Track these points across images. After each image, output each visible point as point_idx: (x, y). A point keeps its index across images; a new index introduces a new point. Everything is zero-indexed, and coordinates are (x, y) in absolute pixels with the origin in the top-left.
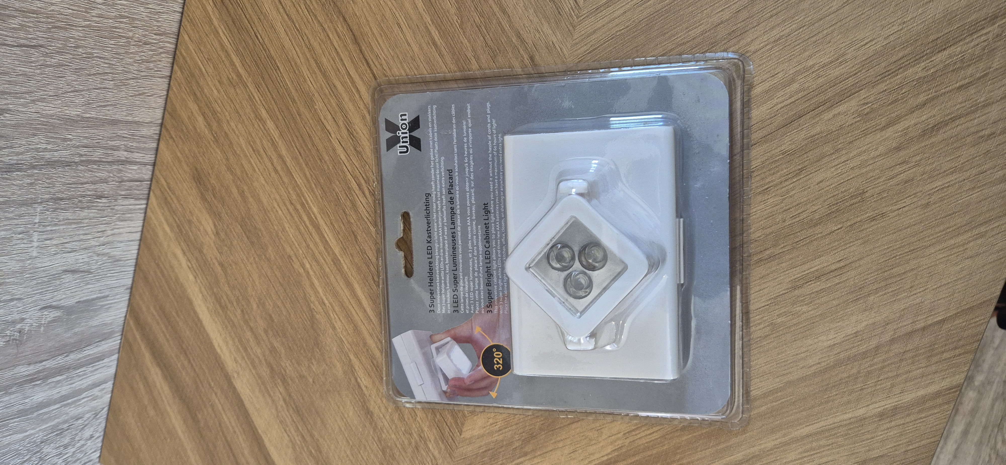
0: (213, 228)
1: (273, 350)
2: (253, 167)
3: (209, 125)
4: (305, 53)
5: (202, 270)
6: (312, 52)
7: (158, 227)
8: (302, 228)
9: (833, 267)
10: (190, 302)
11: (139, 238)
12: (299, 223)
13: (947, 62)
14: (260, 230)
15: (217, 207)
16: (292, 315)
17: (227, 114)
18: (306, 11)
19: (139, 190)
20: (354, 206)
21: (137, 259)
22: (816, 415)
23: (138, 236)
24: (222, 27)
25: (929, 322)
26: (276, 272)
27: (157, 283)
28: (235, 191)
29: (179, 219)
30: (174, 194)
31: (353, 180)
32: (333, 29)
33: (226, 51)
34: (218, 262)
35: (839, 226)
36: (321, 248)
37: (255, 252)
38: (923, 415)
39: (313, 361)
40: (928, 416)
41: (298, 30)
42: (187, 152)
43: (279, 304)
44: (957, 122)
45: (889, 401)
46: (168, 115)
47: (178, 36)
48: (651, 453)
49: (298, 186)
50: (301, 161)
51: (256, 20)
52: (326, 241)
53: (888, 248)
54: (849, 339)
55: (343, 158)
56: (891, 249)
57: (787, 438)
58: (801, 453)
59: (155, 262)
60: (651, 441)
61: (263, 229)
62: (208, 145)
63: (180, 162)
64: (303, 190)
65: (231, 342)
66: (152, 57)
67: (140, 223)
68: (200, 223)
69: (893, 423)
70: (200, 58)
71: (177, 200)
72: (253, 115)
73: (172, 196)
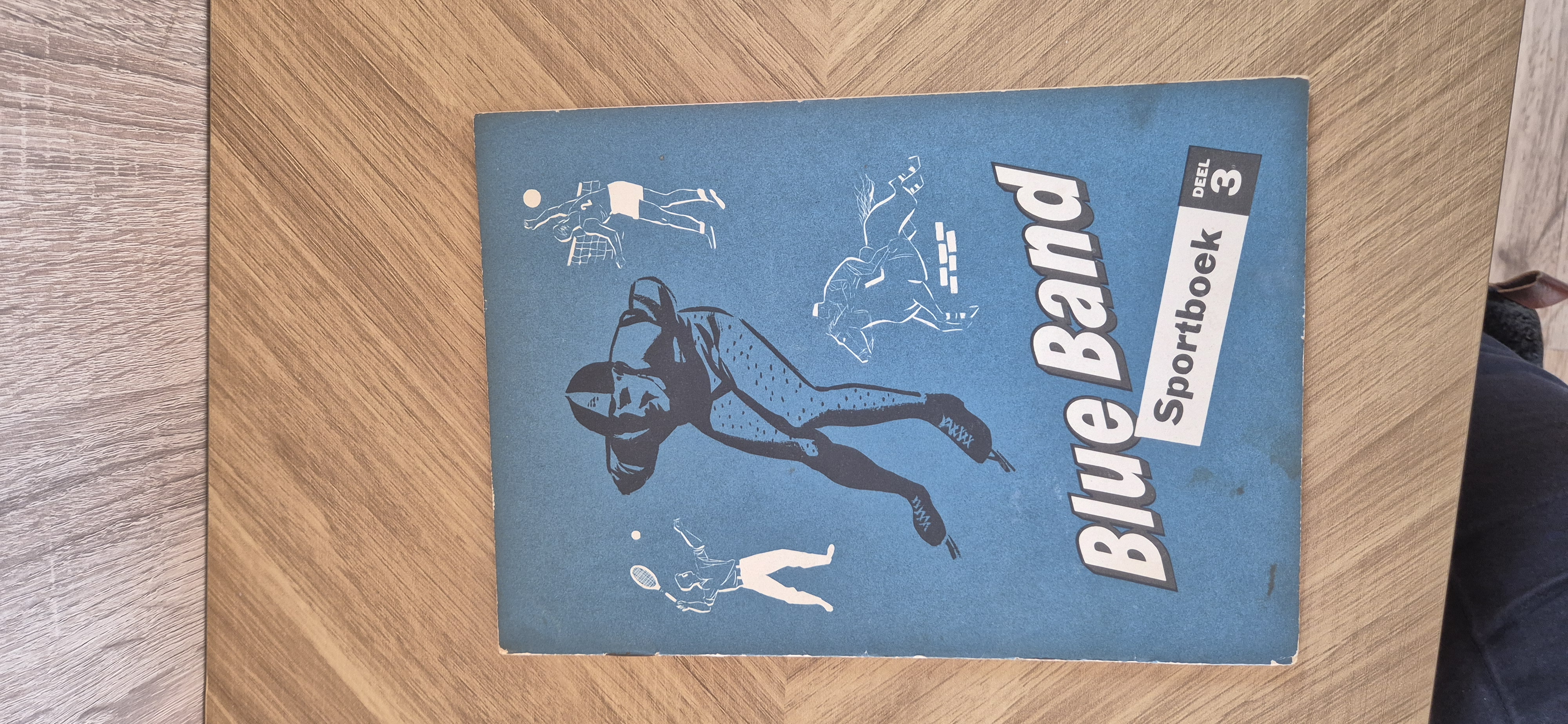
0: (324, 521)
1: (461, 687)
2: (371, 414)
3: (287, 366)
4: (420, 227)
5: (318, 591)
6: (433, 224)
7: (232, 539)
10: (310, 645)
11: (203, 566)
13: (1337, 72)
14: (401, 508)
15: (324, 488)
16: (480, 626)
17: (313, 342)
18: (411, 165)
19: (191, 491)
21: (206, 598)
23: (200, 563)
24: (279, 213)
25: (1395, 423)
26: (441, 567)
27: (248, 628)
28: (348, 457)
29: (265, 521)
30: (249, 482)
32: (458, 184)
33: (292, 247)
34: (343, 571)
37: (401, 543)
38: (1417, 551)
39: (528, 687)
40: (1424, 552)
41: (402, 195)
42: (258, 413)
43: (456, 613)
44: (1369, 148)
45: (1368, 544)
46: (215, 363)
47: (208, 240)
48: (1064, 698)
49: (450, 427)
50: (448, 389)
51: (332, 192)
59: (237, 595)
60: (1060, 681)
61: (406, 505)
62: (292, 397)
63: (249, 431)
64: (459, 432)
65: (388, 691)
66: (176, 282)
67: (201, 541)
68: (301, 517)
69: (1381, 573)
70: (252, 266)
71: (257, 490)
72: (355, 337)
73: (247, 487)
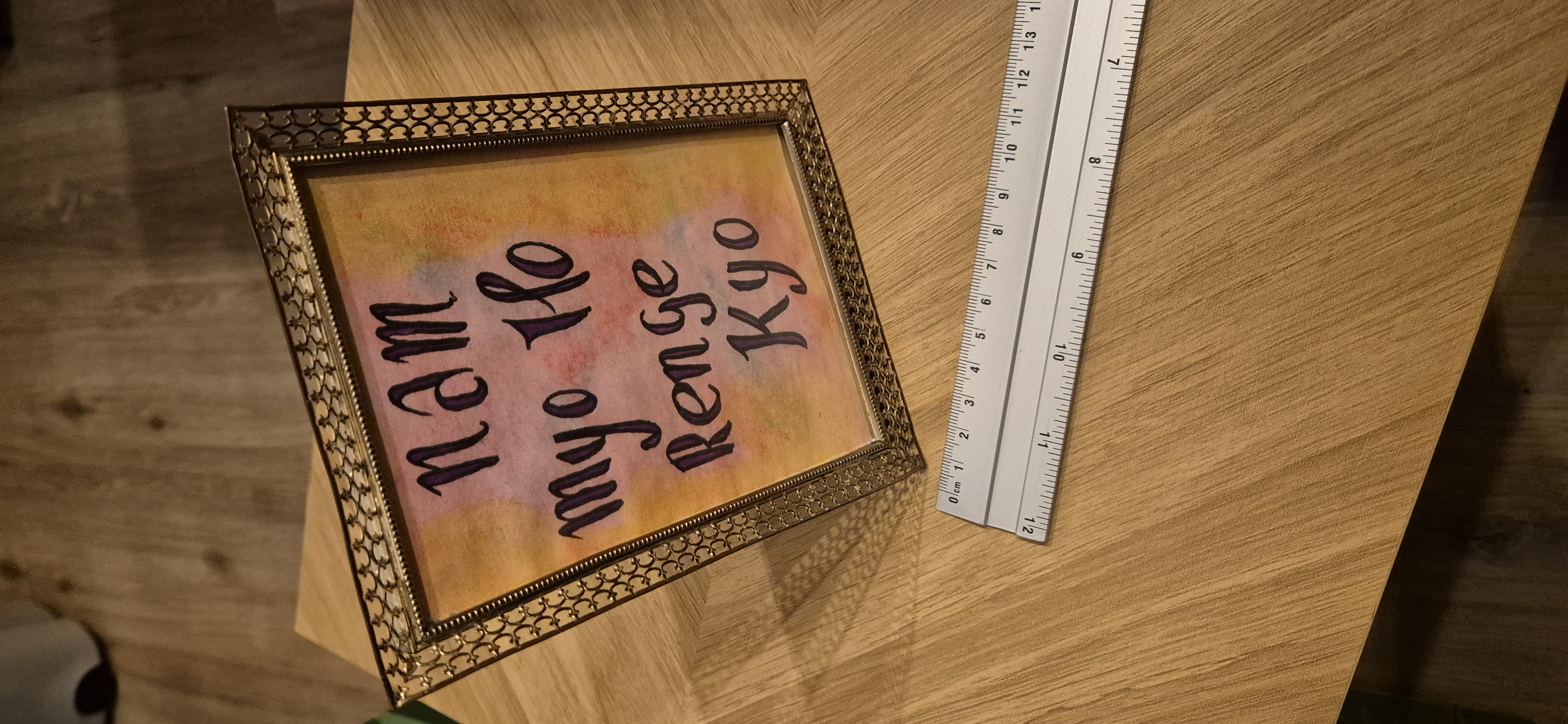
9: (1193, 360)
13: (1347, 38)
22: (1181, 581)
25: (1342, 441)
35: (1198, 298)
38: (1340, 584)
40: (1349, 586)
44: (1369, 129)
45: (1288, 562)
57: (1141, 616)
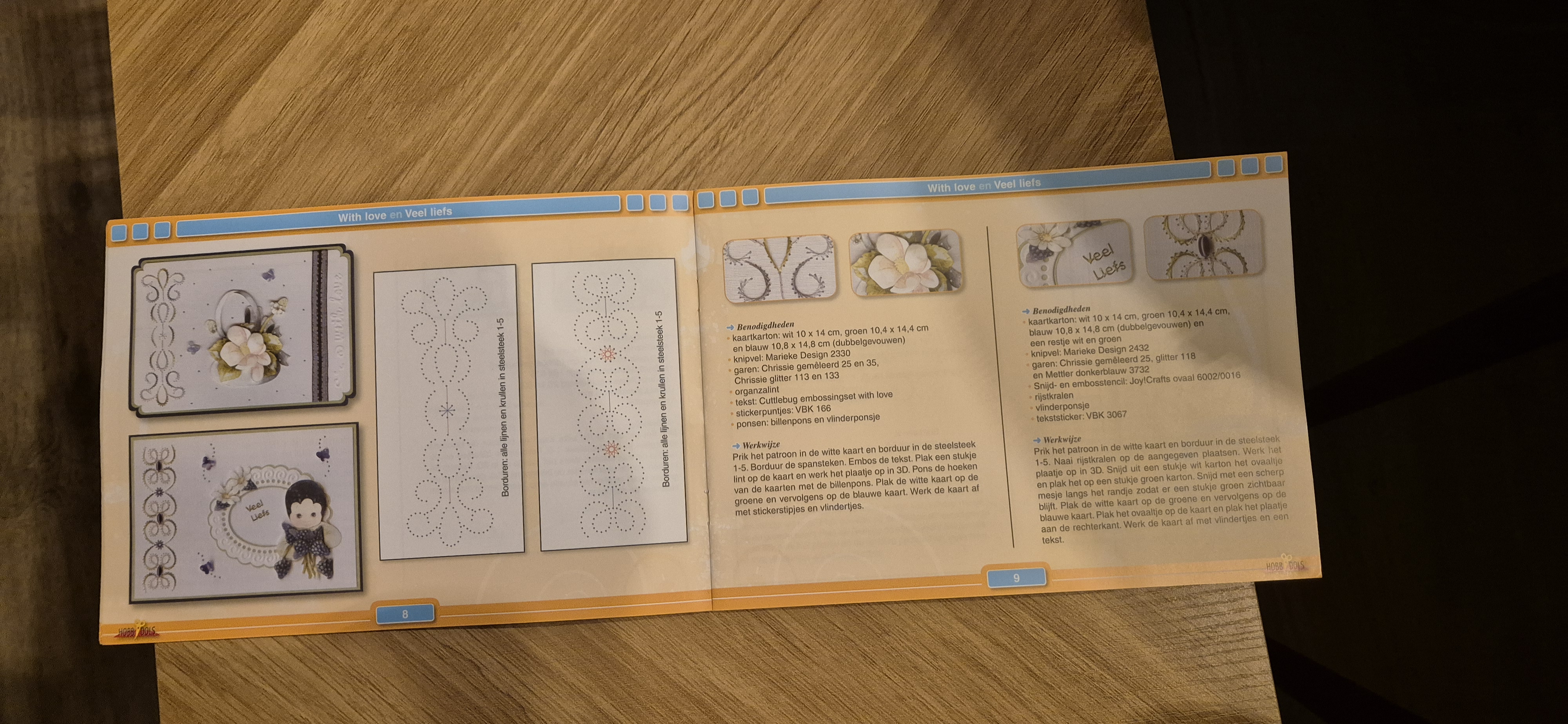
8: (562, 26)
9: (797, 644)
12: (566, 20)
20: (619, 83)
31: (650, 70)
35: (842, 627)
36: (549, 61)
39: (398, 107)
43: (451, 34)
44: (995, 685)
52: (560, 65)
53: (842, 686)
54: (728, 697)
55: (672, 46)
56: (842, 689)
57: (587, 691)
58: (578, 714)
